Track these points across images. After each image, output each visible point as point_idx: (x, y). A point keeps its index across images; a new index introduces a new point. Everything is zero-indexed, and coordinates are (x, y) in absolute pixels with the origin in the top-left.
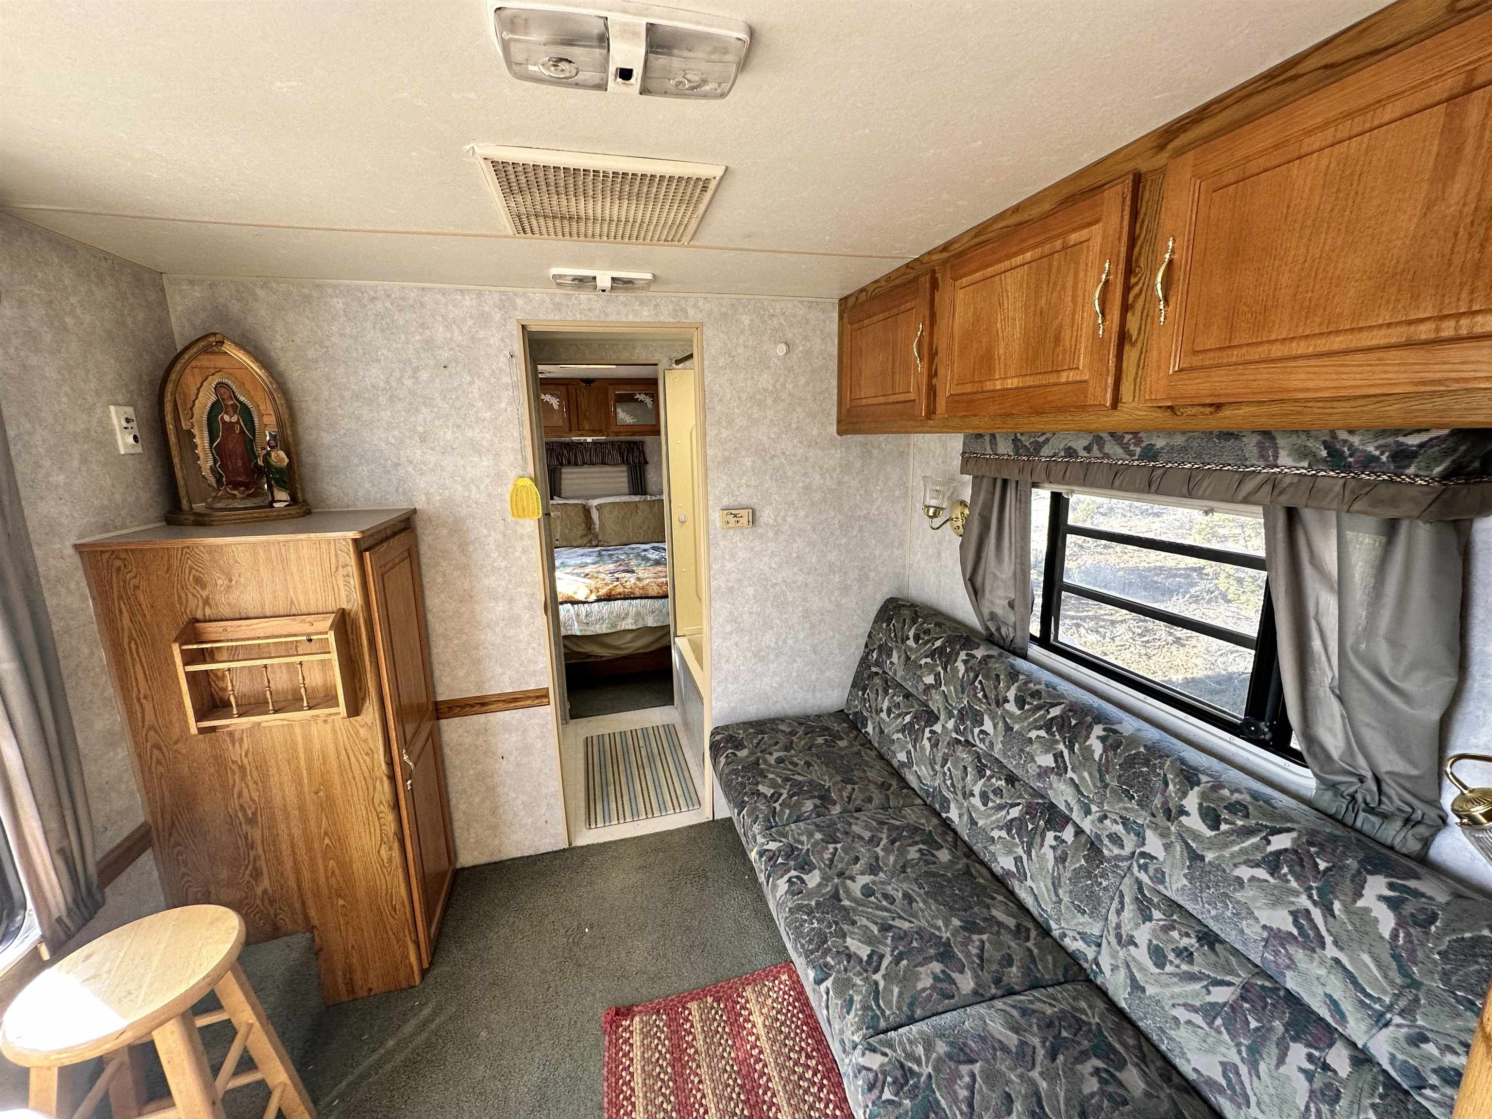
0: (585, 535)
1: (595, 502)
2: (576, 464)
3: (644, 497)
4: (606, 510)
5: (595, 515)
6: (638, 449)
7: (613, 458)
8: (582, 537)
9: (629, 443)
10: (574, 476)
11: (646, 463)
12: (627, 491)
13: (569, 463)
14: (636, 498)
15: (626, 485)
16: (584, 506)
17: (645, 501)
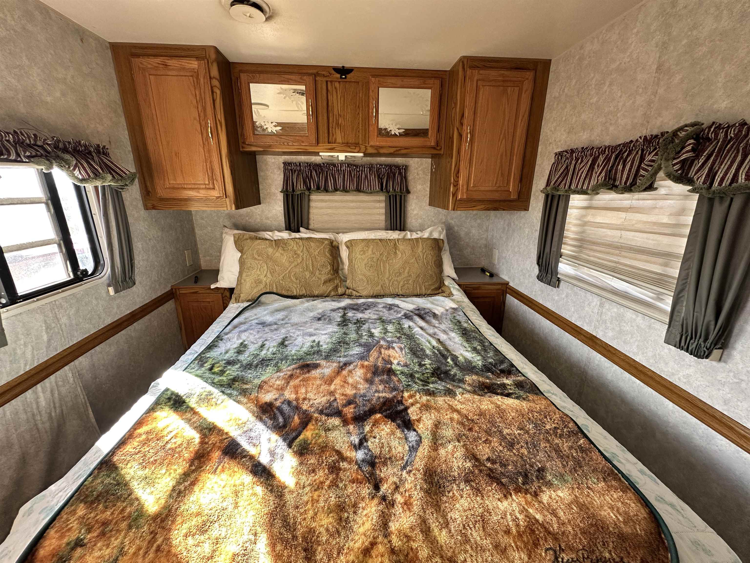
0: (330, 280)
1: (344, 238)
2: (326, 190)
3: (403, 233)
4: (358, 249)
5: (344, 253)
6: (400, 173)
7: (369, 185)
8: (325, 282)
9: (390, 166)
10: (324, 204)
11: (408, 192)
12: (383, 224)
13: (318, 188)
14: (395, 235)
15: (383, 217)
16: (331, 242)
17: (404, 239)
